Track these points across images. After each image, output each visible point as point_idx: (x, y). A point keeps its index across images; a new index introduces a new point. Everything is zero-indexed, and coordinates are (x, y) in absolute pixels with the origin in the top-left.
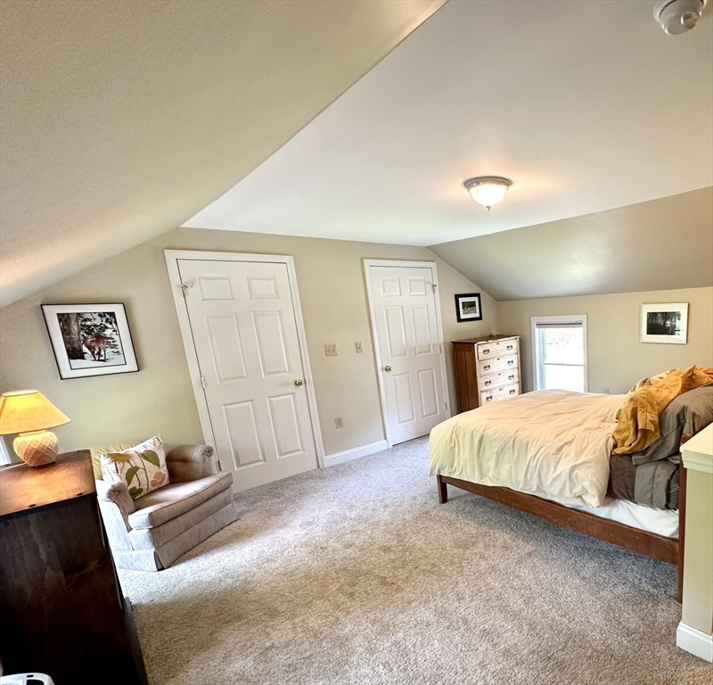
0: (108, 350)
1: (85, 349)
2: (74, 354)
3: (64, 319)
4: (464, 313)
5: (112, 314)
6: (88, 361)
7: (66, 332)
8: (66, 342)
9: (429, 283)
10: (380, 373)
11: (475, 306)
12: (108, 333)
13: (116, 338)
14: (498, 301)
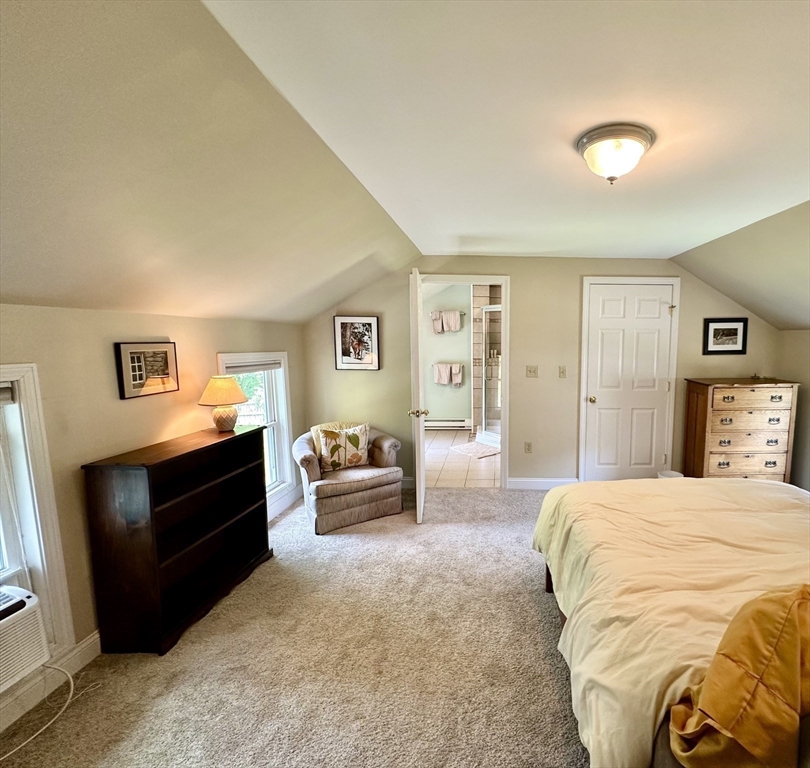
0: (364, 351)
1: (352, 350)
2: (346, 353)
3: (344, 326)
4: (715, 344)
5: (370, 325)
6: (352, 359)
7: (343, 336)
8: (343, 343)
9: (668, 303)
10: (583, 404)
11: (736, 334)
12: (366, 338)
13: (370, 343)
14: (781, 329)
